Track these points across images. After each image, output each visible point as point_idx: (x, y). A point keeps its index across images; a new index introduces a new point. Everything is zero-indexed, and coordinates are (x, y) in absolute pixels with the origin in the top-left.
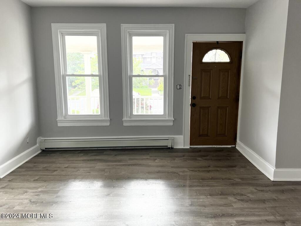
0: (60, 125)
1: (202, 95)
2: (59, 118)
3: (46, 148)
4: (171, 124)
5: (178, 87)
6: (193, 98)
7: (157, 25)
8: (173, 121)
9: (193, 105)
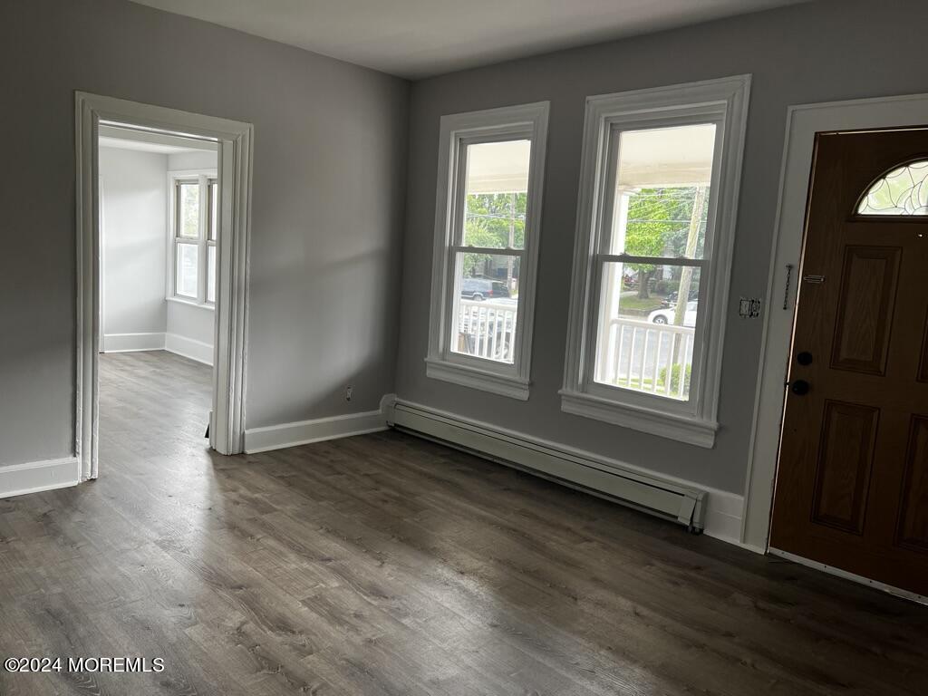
0: (430, 373)
1: (844, 354)
2: (431, 357)
3: (395, 425)
4: (709, 442)
5: (745, 308)
6: (802, 358)
7: (689, 88)
8: (713, 433)
9: (798, 388)
